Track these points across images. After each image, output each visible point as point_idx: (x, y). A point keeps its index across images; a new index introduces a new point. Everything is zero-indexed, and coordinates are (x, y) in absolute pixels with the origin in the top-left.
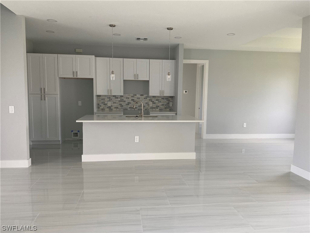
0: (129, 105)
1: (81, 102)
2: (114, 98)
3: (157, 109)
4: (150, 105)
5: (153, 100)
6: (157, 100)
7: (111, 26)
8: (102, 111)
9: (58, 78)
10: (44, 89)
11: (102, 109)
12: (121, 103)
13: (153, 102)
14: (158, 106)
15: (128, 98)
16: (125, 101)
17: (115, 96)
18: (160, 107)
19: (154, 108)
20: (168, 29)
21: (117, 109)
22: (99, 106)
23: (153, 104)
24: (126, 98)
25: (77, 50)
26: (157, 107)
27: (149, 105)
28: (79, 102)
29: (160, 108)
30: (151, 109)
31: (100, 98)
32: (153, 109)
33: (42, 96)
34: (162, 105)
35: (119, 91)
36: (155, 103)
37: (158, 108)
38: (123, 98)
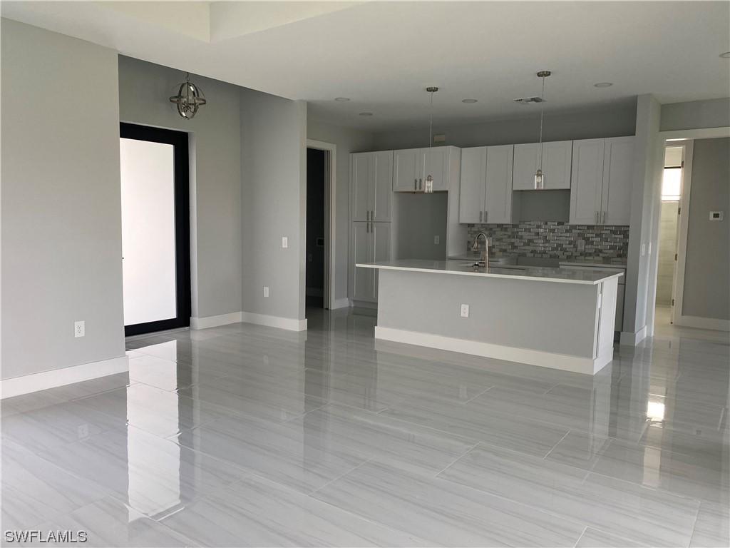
0: (529, 245)
1: (438, 237)
2: (499, 229)
3: (596, 258)
4: (579, 248)
5: (587, 236)
6: (597, 236)
7: (429, 90)
8: (475, 256)
9: (392, 193)
10: (372, 213)
11: (475, 252)
12: (513, 240)
13: (587, 240)
14: (601, 251)
15: (529, 230)
16: (521, 237)
17: (502, 225)
18: (605, 251)
19: (590, 254)
20: (539, 75)
21: (505, 254)
22: (470, 246)
23: (586, 244)
24: (525, 230)
25: (437, 138)
26: (598, 252)
27: (575, 246)
28: (436, 237)
29: (606, 255)
30: (582, 258)
31: (473, 229)
32: (587, 258)
33: (368, 225)
34: (612, 248)
35: (502, 214)
36: (592, 242)
37: (601, 254)
38: (516, 230)
